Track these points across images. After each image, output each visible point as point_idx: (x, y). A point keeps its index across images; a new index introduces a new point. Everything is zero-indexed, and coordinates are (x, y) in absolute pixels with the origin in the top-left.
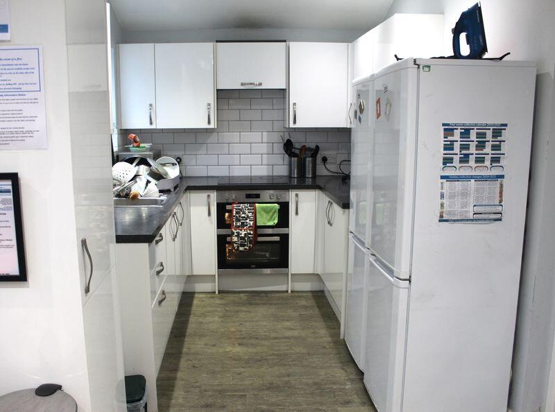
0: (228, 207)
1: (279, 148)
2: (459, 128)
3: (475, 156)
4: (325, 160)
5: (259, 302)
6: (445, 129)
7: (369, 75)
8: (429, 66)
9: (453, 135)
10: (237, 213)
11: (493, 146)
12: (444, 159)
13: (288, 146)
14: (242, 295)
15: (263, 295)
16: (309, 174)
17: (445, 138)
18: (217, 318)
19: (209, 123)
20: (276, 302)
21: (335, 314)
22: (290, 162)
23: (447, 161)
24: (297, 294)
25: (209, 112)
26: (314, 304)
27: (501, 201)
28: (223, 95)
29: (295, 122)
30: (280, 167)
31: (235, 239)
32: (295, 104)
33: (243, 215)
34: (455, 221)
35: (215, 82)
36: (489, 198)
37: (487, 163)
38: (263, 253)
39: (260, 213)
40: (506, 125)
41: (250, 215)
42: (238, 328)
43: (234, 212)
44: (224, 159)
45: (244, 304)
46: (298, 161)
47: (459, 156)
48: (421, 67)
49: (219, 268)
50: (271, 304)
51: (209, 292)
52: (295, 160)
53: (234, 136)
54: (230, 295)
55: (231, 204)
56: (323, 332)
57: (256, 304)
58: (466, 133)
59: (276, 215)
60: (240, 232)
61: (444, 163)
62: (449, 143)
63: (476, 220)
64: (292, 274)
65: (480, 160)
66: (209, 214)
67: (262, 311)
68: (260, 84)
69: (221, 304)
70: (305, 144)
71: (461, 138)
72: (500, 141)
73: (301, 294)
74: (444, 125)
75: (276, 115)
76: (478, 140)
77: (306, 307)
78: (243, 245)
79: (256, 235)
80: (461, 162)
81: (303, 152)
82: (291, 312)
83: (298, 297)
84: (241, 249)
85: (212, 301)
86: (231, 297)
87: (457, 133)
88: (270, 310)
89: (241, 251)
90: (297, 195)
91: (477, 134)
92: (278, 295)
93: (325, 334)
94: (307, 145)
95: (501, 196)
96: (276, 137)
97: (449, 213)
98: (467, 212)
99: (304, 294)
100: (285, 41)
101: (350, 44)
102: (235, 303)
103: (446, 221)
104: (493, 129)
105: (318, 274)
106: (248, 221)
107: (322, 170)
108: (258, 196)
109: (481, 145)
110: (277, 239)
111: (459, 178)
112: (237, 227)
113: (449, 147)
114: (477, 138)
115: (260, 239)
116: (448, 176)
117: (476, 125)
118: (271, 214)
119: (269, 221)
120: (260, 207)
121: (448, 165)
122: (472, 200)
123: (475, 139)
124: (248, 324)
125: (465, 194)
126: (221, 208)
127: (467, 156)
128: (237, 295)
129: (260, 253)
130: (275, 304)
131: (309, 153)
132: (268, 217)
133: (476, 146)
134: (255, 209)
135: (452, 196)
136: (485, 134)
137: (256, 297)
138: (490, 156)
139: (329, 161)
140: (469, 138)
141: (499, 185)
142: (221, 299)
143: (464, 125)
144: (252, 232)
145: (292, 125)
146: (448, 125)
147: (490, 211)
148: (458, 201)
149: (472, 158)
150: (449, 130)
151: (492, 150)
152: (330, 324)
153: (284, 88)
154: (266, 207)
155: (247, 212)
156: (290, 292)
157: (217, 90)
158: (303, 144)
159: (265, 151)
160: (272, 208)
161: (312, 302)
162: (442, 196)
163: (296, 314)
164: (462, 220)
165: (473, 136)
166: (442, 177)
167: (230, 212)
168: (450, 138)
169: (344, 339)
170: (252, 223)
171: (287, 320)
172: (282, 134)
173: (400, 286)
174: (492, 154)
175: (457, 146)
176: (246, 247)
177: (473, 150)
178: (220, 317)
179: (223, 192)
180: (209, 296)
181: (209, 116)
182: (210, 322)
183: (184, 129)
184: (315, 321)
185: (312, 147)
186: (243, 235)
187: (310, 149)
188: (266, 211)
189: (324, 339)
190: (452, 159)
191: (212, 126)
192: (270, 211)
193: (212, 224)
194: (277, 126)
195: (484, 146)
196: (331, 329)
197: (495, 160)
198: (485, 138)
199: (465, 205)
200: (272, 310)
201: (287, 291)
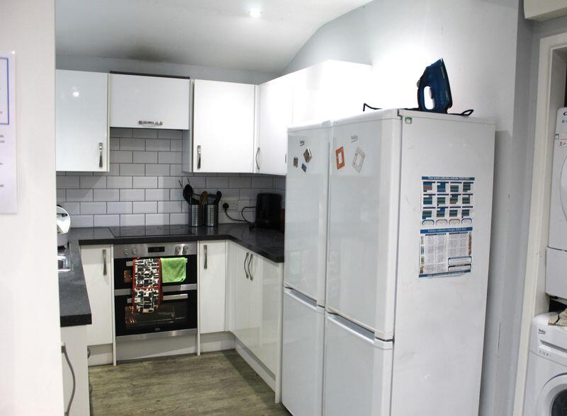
0: (129, 264)
1: (177, 194)
2: (436, 181)
3: (449, 209)
4: (226, 206)
5: (169, 370)
6: (424, 183)
7: (321, 122)
8: (411, 119)
9: (431, 189)
10: (139, 270)
11: (464, 199)
12: (424, 213)
13: (188, 192)
14: (145, 364)
15: (169, 361)
16: (211, 223)
17: (424, 191)
18: (126, 398)
19: (101, 165)
20: (188, 368)
21: (257, 375)
22: (190, 210)
23: (426, 215)
24: (207, 356)
25: (101, 153)
26: (230, 366)
27: (470, 253)
28: (117, 134)
29: (199, 166)
30: (178, 216)
31: (138, 300)
32: (199, 147)
33: (147, 272)
34: (433, 275)
35: (108, 119)
36: (461, 250)
37: (459, 216)
38: (168, 314)
39: (165, 268)
40: (473, 179)
41: (155, 271)
42: (157, 406)
43: (136, 269)
44: (113, 207)
45: (152, 376)
46: (199, 209)
47: (436, 209)
48: (404, 119)
49: (117, 335)
50: (183, 371)
51: (104, 365)
52: (195, 207)
53: (126, 181)
54: (131, 365)
55: (131, 259)
56: (254, 398)
57: (167, 373)
58: (442, 187)
59: (184, 270)
60: (144, 292)
61: (424, 217)
62: (428, 196)
63: (451, 273)
64: (201, 335)
65: (453, 213)
66: (105, 273)
67: (176, 381)
68: (161, 124)
69: (124, 378)
70: (206, 190)
71: (438, 191)
72: (469, 195)
73: (212, 356)
74: (423, 178)
75: (173, 157)
76: (452, 193)
77: (224, 371)
78: (147, 307)
79: (163, 294)
80: (438, 215)
81: (205, 198)
82: (208, 379)
83: (210, 359)
84: (145, 311)
85: (112, 375)
86: (134, 368)
87: (435, 186)
88: (185, 379)
89: (145, 313)
90: (205, 247)
91: (452, 187)
92: (187, 359)
93: (257, 400)
94: (209, 191)
95: (470, 248)
96: (173, 182)
97: (428, 268)
98: (443, 265)
99: (215, 355)
100: (188, 78)
101: (257, 86)
102: (141, 375)
103: (426, 275)
104: (464, 183)
105: (229, 332)
106: (152, 278)
107: (223, 219)
108: (162, 249)
109: (454, 199)
110: (185, 296)
111: (436, 232)
112: (140, 286)
113: (428, 201)
114: (451, 191)
115: (166, 298)
116: (427, 230)
117: (450, 179)
118: (178, 269)
119: (177, 276)
120: (165, 262)
121: (427, 218)
122: (447, 253)
123: (450, 193)
124: (166, 399)
125: (441, 248)
126: (120, 265)
127: (443, 209)
128: (140, 364)
129: (164, 314)
130: (189, 371)
131: (211, 200)
132: (175, 273)
133: (451, 200)
134: (160, 264)
135: (431, 251)
136: (457, 187)
137: (163, 365)
138: (462, 209)
139: (230, 208)
140: (445, 191)
141: (468, 238)
142: (122, 371)
143: (440, 178)
144: (157, 291)
145: (196, 170)
146: (426, 178)
147: (462, 263)
148: (436, 254)
149: (447, 211)
150: (427, 184)
151: (463, 203)
152: (257, 387)
153: (188, 129)
154: (173, 261)
155: (151, 268)
156: (199, 354)
157: (111, 128)
158: (203, 191)
159: (161, 198)
160: (180, 262)
161: (226, 364)
162: (422, 251)
163: (216, 380)
164: (439, 274)
165: (448, 190)
166: (422, 232)
167: (132, 268)
168: (429, 192)
169: (281, 403)
170: (157, 280)
171: (210, 389)
172: (180, 179)
173: (385, 348)
174: (451, 207)
175: (435, 199)
176: (151, 309)
177: (448, 203)
178: (129, 395)
179: (122, 246)
180: (106, 369)
181: (101, 157)
182: (120, 404)
183: (66, 172)
184: (241, 386)
185: (213, 193)
186: (147, 295)
187: (211, 195)
188: (173, 266)
189: (258, 406)
190: (430, 213)
191: (105, 169)
192: (178, 265)
193: (108, 283)
194: (175, 170)
195: (457, 199)
196: (261, 392)
197: (466, 213)
198: (457, 191)
199: (441, 259)
200: (187, 379)
201: (195, 354)
